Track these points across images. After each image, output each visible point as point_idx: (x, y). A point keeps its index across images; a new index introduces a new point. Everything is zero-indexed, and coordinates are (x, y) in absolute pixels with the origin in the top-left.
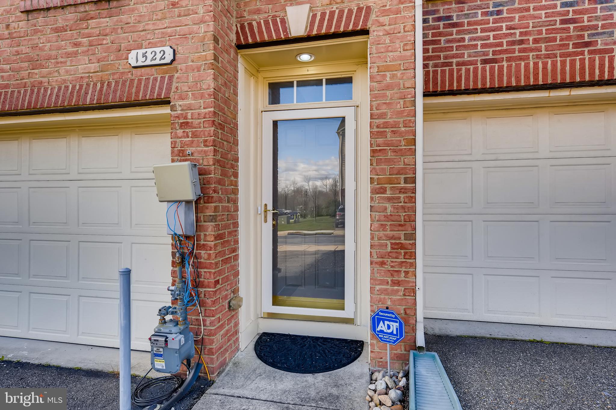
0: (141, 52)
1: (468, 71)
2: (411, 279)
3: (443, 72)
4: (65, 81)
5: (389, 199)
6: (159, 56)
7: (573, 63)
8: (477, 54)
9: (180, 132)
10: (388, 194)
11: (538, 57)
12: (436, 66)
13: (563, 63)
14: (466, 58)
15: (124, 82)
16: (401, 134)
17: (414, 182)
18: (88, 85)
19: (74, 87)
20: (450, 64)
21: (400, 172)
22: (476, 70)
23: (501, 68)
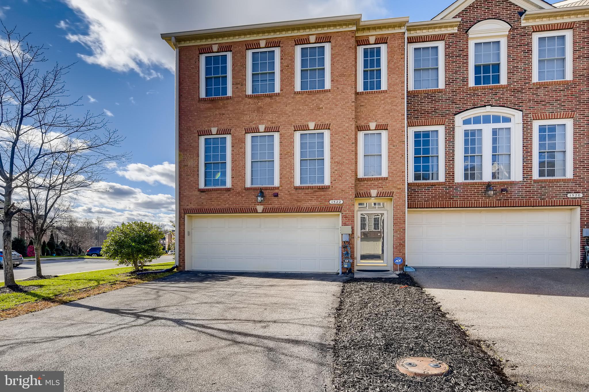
0: (333, 201)
1: (420, 203)
2: (404, 251)
3: (413, 203)
4: (308, 206)
5: (398, 234)
6: (339, 202)
7: (448, 203)
8: (423, 199)
9: (344, 219)
10: (398, 233)
11: (439, 201)
12: (411, 201)
13: (446, 203)
14: (420, 200)
15: (328, 207)
16: (401, 220)
17: (405, 230)
18: (316, 207)
19: (311, 208)
20: (415, 201)
21: (401, 228)
22: (422, 203)
23: (429, 203)
